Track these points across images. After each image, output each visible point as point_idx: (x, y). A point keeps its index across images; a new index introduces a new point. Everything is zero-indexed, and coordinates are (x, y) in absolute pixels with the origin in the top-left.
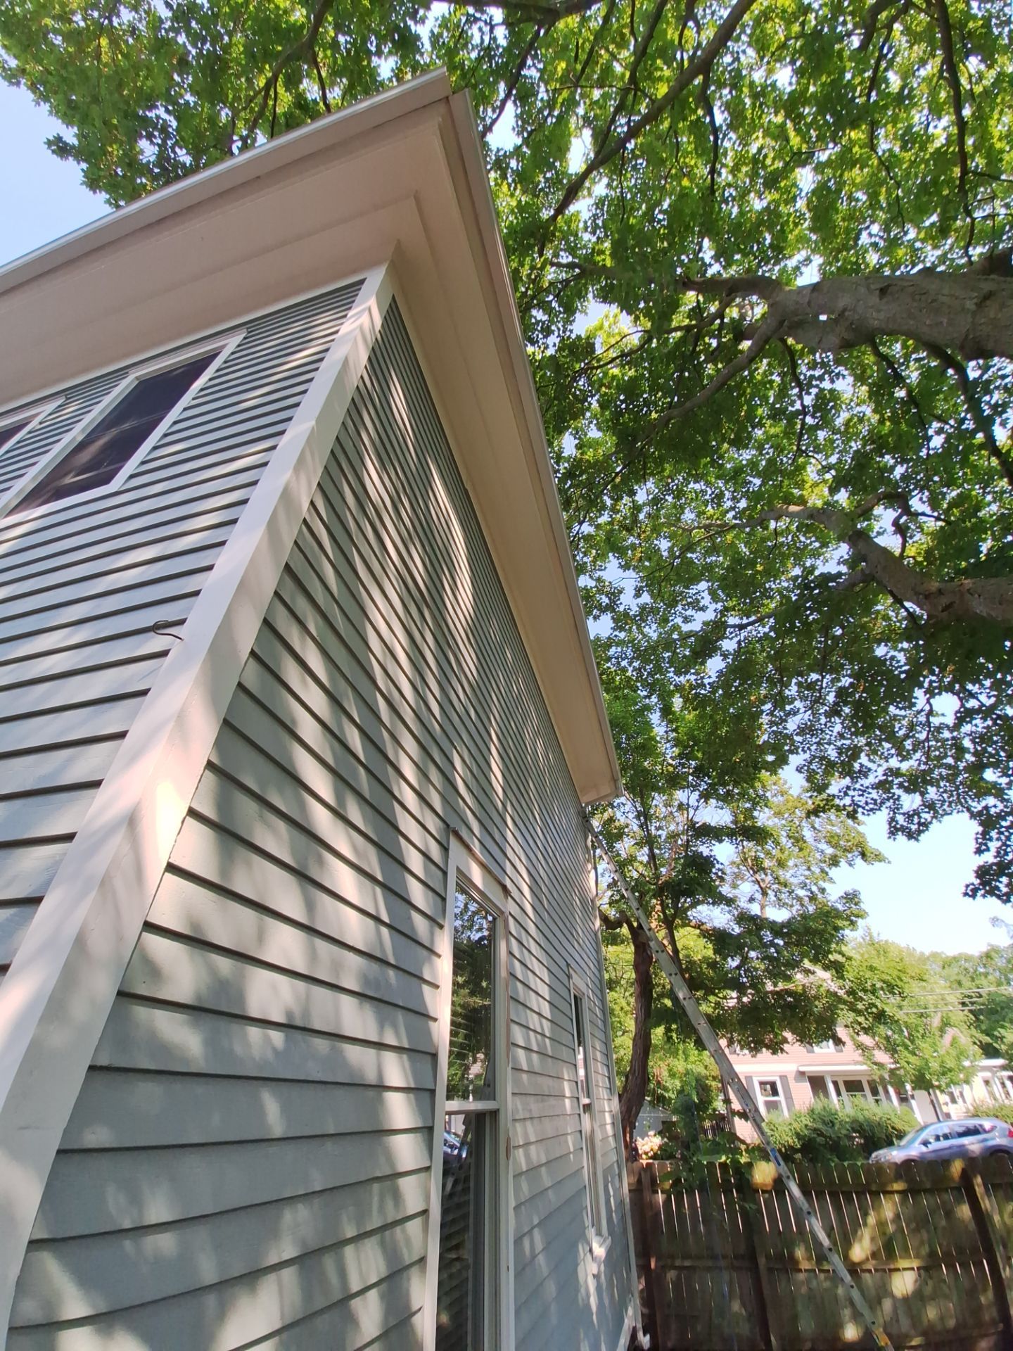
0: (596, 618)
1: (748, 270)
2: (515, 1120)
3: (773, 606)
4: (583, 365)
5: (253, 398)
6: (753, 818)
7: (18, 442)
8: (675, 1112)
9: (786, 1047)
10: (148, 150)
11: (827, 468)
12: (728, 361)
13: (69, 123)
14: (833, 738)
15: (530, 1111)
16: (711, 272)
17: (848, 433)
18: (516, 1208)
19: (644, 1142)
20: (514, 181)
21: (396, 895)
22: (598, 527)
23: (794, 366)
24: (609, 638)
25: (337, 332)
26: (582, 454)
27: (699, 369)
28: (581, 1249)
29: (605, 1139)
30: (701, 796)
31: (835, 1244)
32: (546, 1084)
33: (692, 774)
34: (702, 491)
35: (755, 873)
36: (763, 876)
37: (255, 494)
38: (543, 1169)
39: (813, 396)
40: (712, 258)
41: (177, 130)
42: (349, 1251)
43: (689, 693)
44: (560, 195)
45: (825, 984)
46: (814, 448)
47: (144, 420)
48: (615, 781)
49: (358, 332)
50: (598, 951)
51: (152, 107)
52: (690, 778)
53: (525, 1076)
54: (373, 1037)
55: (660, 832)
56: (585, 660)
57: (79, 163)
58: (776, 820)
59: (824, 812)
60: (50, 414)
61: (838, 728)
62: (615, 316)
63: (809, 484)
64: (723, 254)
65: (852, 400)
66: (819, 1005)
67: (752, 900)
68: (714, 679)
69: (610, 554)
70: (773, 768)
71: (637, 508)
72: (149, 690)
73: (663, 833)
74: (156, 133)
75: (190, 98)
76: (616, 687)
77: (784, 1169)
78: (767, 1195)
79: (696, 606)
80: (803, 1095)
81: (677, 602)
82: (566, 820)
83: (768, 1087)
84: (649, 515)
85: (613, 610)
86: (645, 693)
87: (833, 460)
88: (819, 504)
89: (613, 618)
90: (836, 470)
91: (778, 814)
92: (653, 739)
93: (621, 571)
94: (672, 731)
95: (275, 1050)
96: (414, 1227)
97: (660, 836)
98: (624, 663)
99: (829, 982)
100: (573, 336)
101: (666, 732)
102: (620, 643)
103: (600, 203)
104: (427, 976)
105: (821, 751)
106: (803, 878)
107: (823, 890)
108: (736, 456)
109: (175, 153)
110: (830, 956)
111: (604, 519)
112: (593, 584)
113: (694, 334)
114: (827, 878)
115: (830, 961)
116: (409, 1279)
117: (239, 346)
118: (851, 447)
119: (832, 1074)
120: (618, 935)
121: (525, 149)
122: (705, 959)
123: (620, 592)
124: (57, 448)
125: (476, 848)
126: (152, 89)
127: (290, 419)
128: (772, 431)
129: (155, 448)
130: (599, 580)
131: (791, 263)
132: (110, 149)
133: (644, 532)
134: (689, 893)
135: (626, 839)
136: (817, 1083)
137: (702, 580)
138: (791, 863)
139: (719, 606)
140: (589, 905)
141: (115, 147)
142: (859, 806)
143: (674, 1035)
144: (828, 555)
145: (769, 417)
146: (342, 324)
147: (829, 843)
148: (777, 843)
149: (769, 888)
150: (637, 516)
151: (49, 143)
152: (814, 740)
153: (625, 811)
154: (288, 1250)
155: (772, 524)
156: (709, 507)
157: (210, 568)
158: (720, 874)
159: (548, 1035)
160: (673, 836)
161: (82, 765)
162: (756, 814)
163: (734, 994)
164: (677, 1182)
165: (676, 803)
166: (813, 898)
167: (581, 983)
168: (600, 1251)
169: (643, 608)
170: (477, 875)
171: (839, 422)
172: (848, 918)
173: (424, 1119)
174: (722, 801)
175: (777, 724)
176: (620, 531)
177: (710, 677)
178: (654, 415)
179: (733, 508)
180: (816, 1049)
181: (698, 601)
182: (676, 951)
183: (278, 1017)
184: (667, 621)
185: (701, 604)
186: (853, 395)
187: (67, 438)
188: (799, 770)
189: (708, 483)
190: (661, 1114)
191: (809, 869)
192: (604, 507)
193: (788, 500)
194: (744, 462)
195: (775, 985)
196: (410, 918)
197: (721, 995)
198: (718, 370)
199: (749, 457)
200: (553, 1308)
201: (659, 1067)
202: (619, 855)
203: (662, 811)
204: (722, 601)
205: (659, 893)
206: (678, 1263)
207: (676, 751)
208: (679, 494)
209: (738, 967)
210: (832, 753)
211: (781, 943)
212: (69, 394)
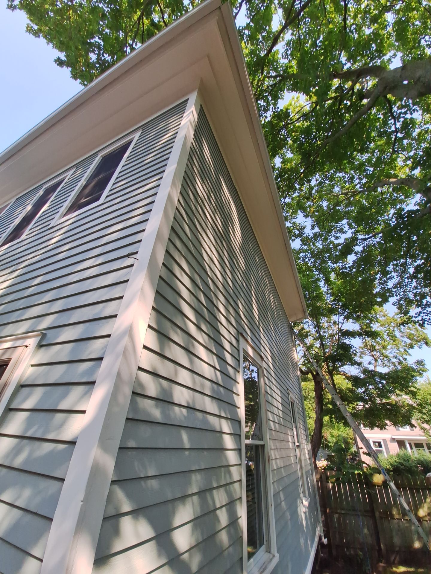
0: (293, 240)
1: (366, 64)
2: (271, 449)
3: (380, 228)
4: (284, 123)
5: (149, 158)
6: (370, 327)
7: (62, 188)
8: (333, 451)
9: (387, 427)
10: (93, 57)
11: (408, 158)
12: (356, 111)
13: (61, 51)
14: (411, 289)
15: (276, 446)
16: (345, 68)
17: (420, 139)
18: (273, 483)
19: (319, 463)
20: (247, 40)
21: (221, 359)
22: (293, 199)
23: (391, 108)
24: (300, 249)
25: (180, 124)
26: (284, 165)
27: (341, 117)
28: (299, 501)
29: (305, 460)
30: (344, 318)
31: (411, 509)
32: (282, 436)
33: (340, 308)
34: (343, 176)
35: (371, 351)
36: (375, 353)
37: (157, 198)
38: (282, 469)
39: (401, 123)
40: (346, 60)
41: (104, 46)
42: (215, 492)
43: (339, 272)
44: (270, 43)
45: (407, 401)
46: (402, 149)
47: (108, 173)
48: (304, 312)
49: (189, 123)
50: (300, 384)
51: (93, 38)
52: (339, 310)
53: (273, 432)
54: (218, 413)
55: (325, 334)
56: (290, 260)
57: (68, 68)
58: (382, 328)
59: (407, 324)
60: (72, 175)
61: (414, 284)
62: (297, 98)
63: (398, 168)
64: (352, 58)
65: (421, 123)
66: (404, 410)
67: (370, 363)
68: (351, 264)
69: (299, 211)
70: (380, 304)
71: (311, 188)
72: (129, 280)
73: (327, 335)
74: (96, 49)
75: (107, 31)
76: (303, 271)
77: (388, 477)
78: (379, 488)
79: (342, 231)
80: (394, 448)
81: (332, 230)
82: (283, 329)
83: (377, 444)
84: (317, 191)
85: (301, 236)
86: (317, 273)
87: (412, 154)
88: (404, 176)
89: (301, 240)
90: (413, 159)
91: (383, 325)
92: (321, 293)
93: (304, 218)
94: (330, 289)
95: (184, 416)
96: (237, 485)
97: (325, 335)
98: (307, 260)
99: (409, 400)
100: (279, 110)
101: (327, 290)
102: (305, 251)
103: (288, 44)
104: (235, 391)
105: (405, 295)
106: (395, 354)
107: (405, 359)
108: (360, 158)
109: (104, 56)
110: (409, 388)
111: (296, 195)
112: (291, 225)
113: (339, 100)
114: (407, 354)
115: (409, 390)
116: (236, 505)
117: (140, 137)
118: (421, 146)
119: (408, 440)
120: (307, 378)
121: (251, 24)
122: (348, 389)
123: (304, 228)
124: (77, 188)
125: (249, 340)
126: (92, 30)
127: (166, 165)
128: (379, 143)
129: (114, 184)
130: (294, 223)
131: (386, 58)
132: (79, 60)
133: (315, 199)
134: (340, 360)
135: (309, 337)
136: (401, 443)
137: (344, 219)
138: (389, 347)
139: (353, 230)
140: (295, 365)
141: (81, 59)
142: (426, 321)
143: (334, 420)
144: (408, 202)
145: (378, 136)
146: (182, 120)
147: (408, 338)
148: (382, 338)
149: (379, 358)
150: (311, 192)
151: (55, 61)
152: (402, 290)
153: (309, 325)
154: (194, 489)
155: (379, 190)
156: (347, 184)
157: (144, 230)
158: (354, 352)
159: (281, 416)
160: (332, 336)
161: (109, 309)
162: (372, 325)
163: (361, 403)
164: (338, 479)
165: (332, 321)
166: (400, 363)
167: (293, 396)
168: (306, 503)
169: (315, 234)
170: (250, 351)
171: (415, 134)
172: (418, 372)
173: (238, 446)
174: (355, 320)
175: (383, 284)
176: (303, 200)
177: (349, 264)
178: (319, 143)
179: (359, 183)
180: (400, 429)
181: (342, 229)
182: (334, 385)
183: (185, 404)
184: (327, 239)
185: (344, 230)
186: (422, 120)
187: (80, 184)
188: (394, 304)
189: (346, 173)
190: (326, 452)
191: (398, 350)
192: (295, 189)
193: (389, 176)
194: (364, 160)
195: (381, 400)
196: (227, 368)
197: (355, 404)
198: (351, 117)
199: (367, 158)
200: (289, 522)
201: (327, 433)
202: (306, 344)
203: (326, 325)
204: (355, 228)
205: (326, 360)
206: (338, 511)
207: (332, 298)
208: (332, 179)
209: (364, 392)
210: (411, 296)
211: (384, 382)
212: (77, 166)
